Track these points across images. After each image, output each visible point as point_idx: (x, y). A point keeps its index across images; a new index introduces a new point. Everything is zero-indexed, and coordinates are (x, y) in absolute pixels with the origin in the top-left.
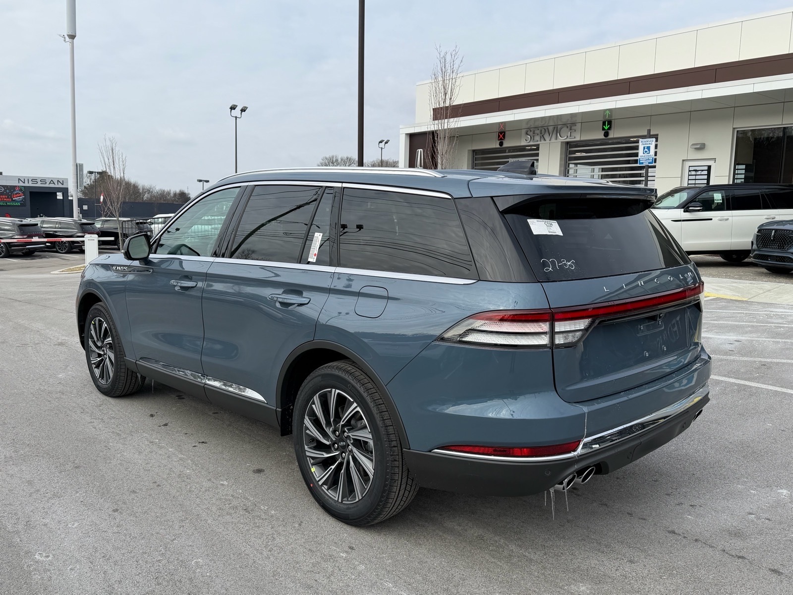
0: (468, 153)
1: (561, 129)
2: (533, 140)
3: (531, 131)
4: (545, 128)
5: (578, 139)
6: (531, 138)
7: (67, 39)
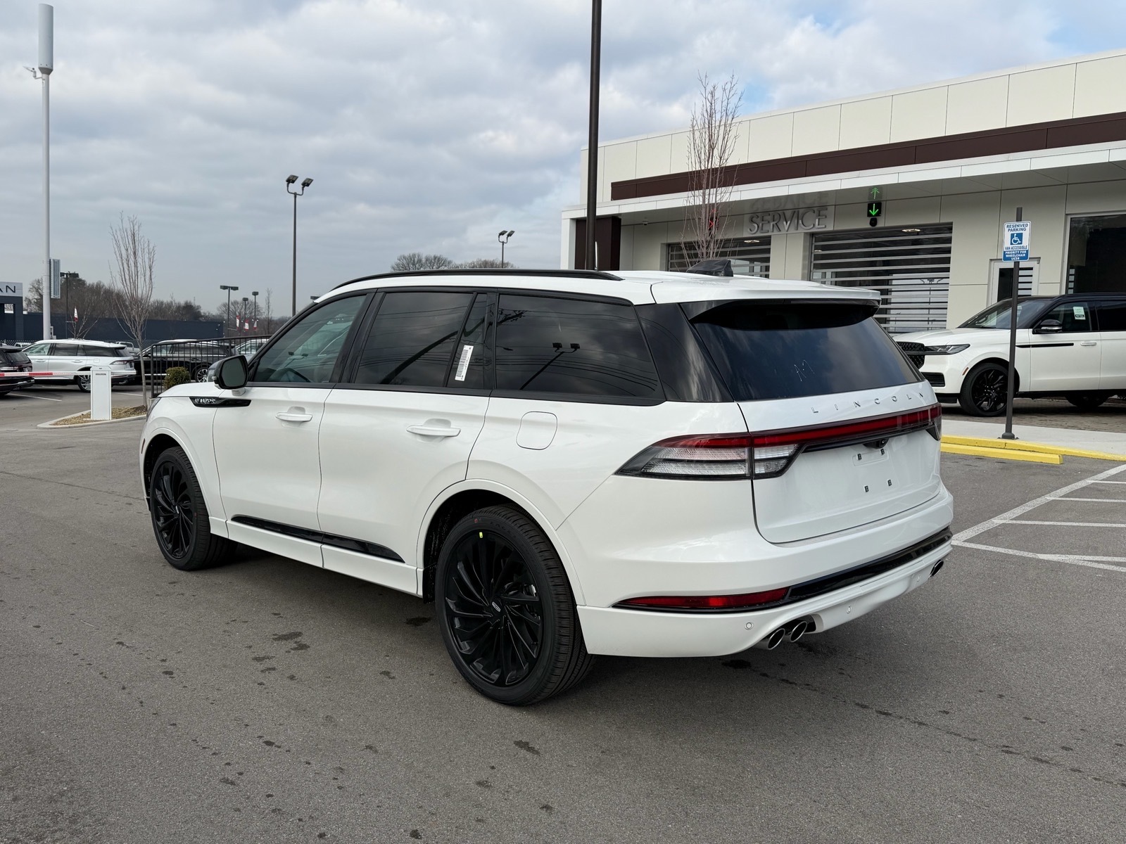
0: (661, 247)
1: (804, 214)
2: (762, 229)
3: (758, 217)
4: (779, 212)
5: (830, 228)
6: (758, 227)
7: (39, 74)
